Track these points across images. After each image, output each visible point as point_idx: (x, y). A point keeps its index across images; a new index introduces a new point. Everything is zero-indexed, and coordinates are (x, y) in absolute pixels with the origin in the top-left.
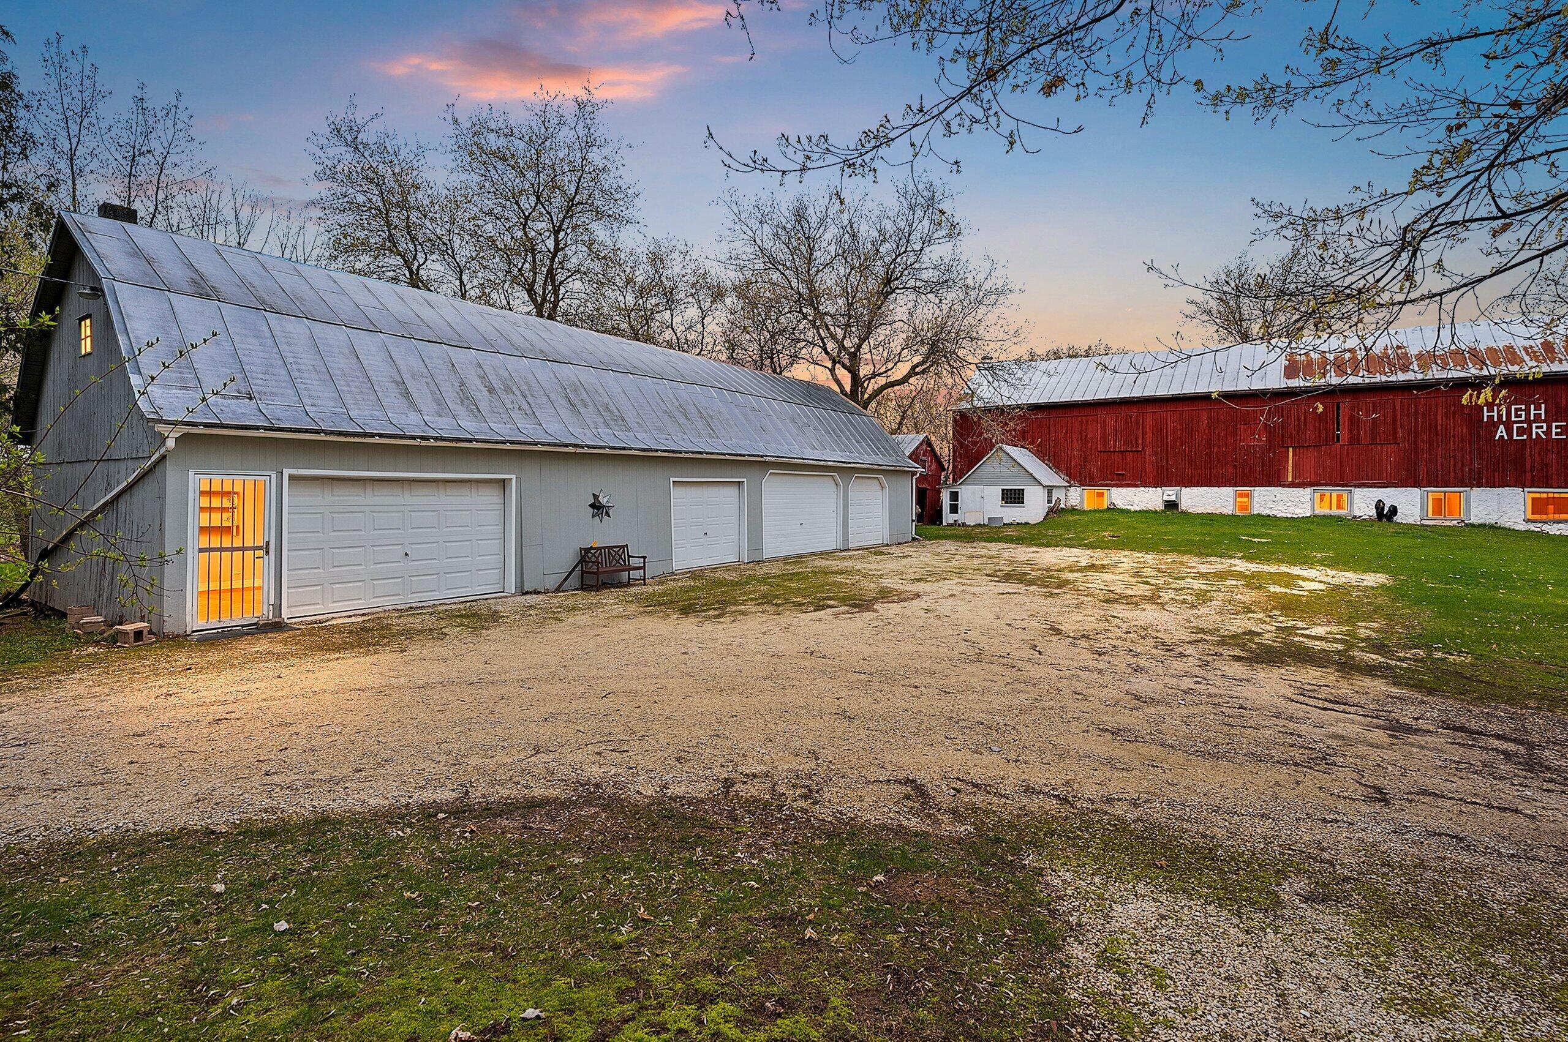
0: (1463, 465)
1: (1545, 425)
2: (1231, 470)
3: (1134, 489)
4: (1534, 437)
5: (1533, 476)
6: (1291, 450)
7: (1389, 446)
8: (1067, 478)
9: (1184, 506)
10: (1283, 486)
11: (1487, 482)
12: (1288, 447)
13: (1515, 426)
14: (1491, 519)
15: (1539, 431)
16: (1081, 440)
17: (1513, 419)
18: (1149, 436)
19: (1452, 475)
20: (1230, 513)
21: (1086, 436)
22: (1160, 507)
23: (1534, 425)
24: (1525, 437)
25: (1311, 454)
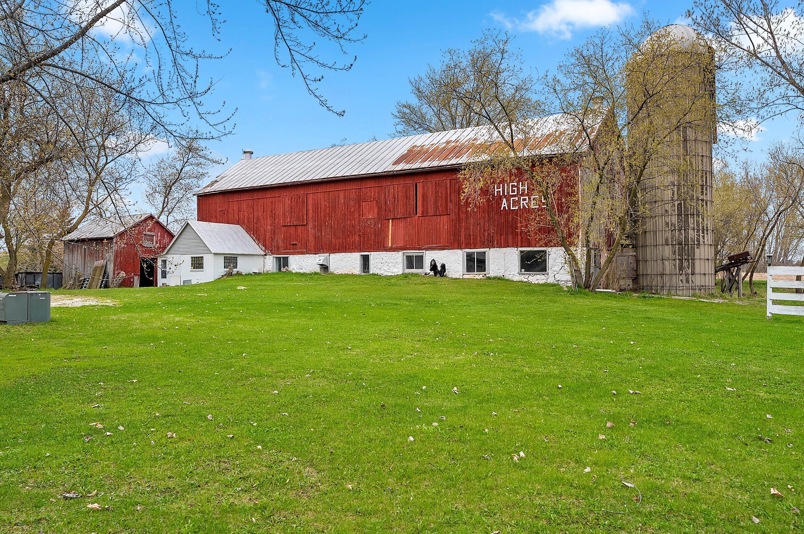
0: (484, 231)
1: (527, 198)
2: (357, 239)
3: (303, 256)
4: (522, 208)
5: (522, 238)
6: (391, 221)
7: (444, 216)
8: (263, 248)
9: (331, 269)
10: (386, 250)
11: (497, 243)
12: (389, 219)
13: (512, 199)
14: (500, 274)
15: (524, 202)
16: (272, 217)
17: (511, 194)
18: (311, 212)
19: (479, 238)
20: (357, 273)
21: (275, 213)
22: (318, 269)
23: (522, 198)
24: (517, 208)
25: (401, 224)
